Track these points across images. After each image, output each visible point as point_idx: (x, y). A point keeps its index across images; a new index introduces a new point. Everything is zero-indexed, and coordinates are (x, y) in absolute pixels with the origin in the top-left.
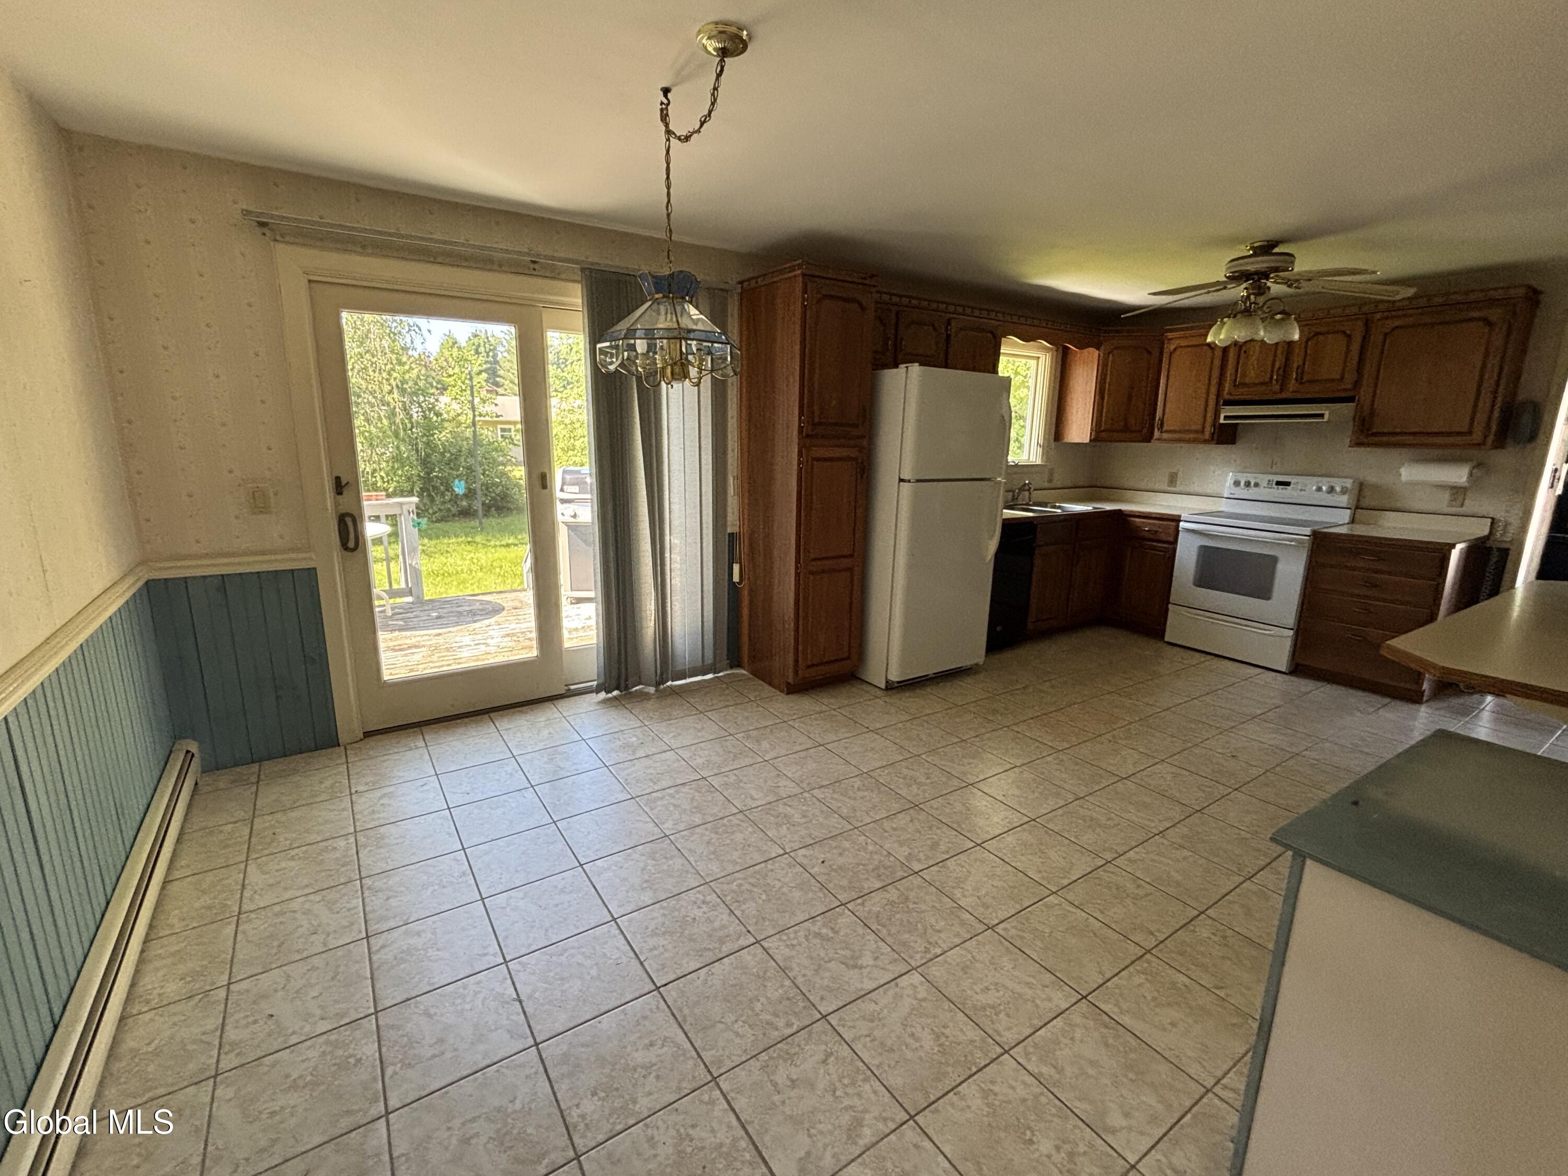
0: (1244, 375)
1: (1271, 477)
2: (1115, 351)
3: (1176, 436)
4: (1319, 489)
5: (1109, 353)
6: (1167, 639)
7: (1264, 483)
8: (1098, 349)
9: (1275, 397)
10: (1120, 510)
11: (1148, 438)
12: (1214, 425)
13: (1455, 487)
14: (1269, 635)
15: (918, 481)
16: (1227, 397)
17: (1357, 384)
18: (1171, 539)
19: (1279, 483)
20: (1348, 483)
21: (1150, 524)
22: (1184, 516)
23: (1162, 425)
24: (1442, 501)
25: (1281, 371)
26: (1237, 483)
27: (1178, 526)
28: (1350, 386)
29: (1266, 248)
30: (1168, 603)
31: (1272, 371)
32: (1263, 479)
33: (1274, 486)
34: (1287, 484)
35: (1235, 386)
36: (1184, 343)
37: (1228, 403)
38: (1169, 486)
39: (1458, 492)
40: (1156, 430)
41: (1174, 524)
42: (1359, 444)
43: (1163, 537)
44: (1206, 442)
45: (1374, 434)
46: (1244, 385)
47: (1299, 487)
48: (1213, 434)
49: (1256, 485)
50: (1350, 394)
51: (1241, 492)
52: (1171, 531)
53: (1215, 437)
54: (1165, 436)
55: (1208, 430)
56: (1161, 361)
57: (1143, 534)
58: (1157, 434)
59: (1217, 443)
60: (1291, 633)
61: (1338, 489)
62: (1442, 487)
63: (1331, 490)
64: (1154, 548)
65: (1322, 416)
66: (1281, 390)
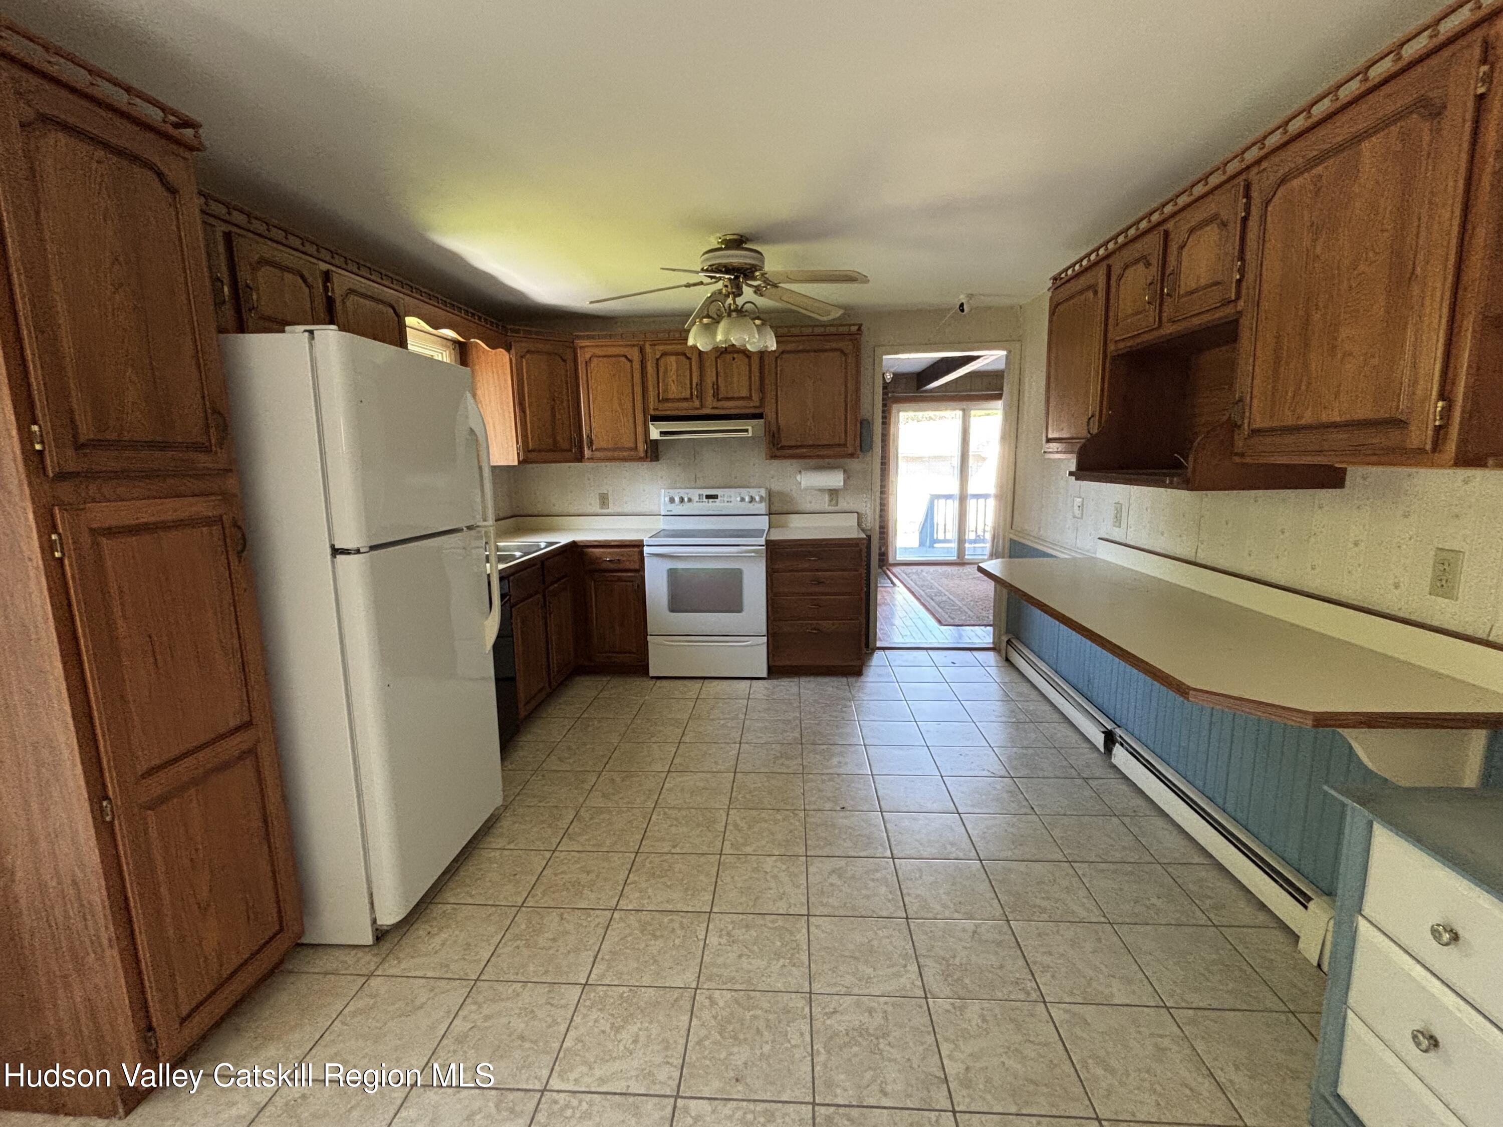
0: (665, 391)
1: (701, 491)
2: (528, 356)
3: (609, 454)
4: (743, 500)
5: (522, 357)
6: (651, 674)
7: (696, 498)
8: (508, 350)
9: (696, 413)
10: (574, 542)
11: (580, 458)
12: (646, 442)
13: (830, 490)
14: (748, 646)
15: (373, 548)
16: (652, 413)
17: (762, 400)
18: (637, 567)
19: (708, 497)
20: (763, 492)
21: (610, 553)
22: (646, 540)
23: (591, 443)
24: (824, 502)
25: (699, 387)
26: (672, 500)
27: (642, 552)
28: (758, 404)
29: (737, 242)
30: (646, 634)
31: (691, 388)
32: (695, 494)
33: (705, 499)
34: (714, 497)
35: (659, 401)
36: (598, 351)
37: (655, 419)
38: (602, 508)
39: (833, 493)
40: (586, 449)
41: (636, 549)
42: (773, 457)
43: (628, 565)
44: (641, 459)
45: (783, 448)
46: (666, 400)
47: (726, 499)
48: (646, 452)
49: (690, 500)
50: (757, 411)
51: (678, 509)
52: (636, 557)
53: (649, 454)
54: (598, 454)
55: (641, 447)
56: (576, 370)
57: (604, 566)
58: (587, 453)
59: (651, 461)
60: (765, 639)
61: (757, 498)
62: (822, 490)
63: (752, 499)
64: (620, 579)
65: (747, 431)
66: (702, 406)
